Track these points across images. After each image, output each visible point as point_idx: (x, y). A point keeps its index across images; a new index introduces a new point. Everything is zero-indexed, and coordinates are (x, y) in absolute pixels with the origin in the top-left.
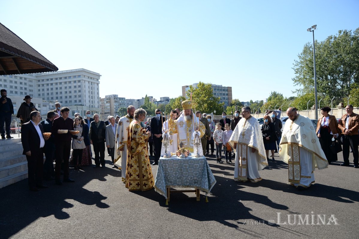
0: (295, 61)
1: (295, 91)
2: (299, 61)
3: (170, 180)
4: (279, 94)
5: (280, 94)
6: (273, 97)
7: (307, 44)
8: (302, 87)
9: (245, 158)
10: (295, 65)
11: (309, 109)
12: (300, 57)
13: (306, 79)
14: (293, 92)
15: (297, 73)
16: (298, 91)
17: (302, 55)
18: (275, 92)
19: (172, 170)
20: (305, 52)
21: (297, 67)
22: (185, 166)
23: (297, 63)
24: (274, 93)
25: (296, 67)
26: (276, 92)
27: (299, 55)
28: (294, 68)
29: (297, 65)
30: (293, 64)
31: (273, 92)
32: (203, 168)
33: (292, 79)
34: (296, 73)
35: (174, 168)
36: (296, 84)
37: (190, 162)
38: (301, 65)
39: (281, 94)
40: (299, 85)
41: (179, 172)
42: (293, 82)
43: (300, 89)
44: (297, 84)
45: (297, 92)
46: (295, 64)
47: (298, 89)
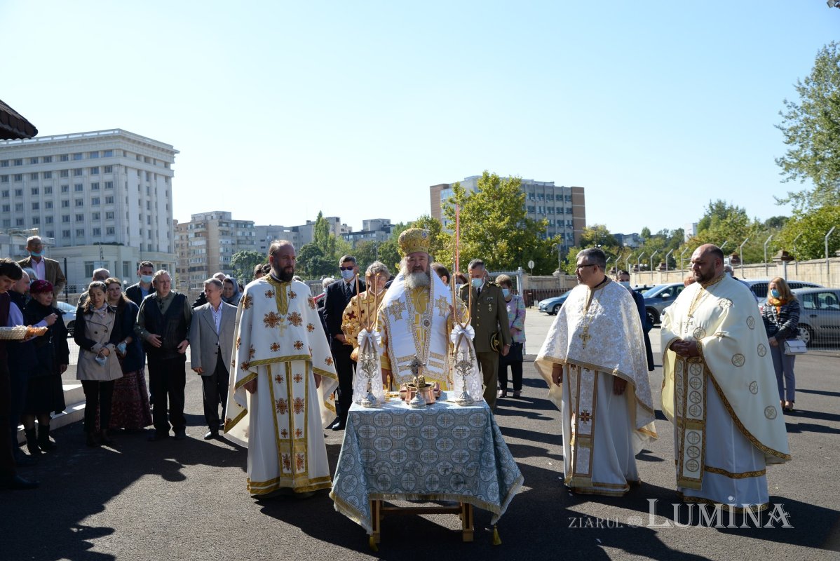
0: (785, 102)
1: (786, 197)
2: (800, 104)
3: (381, 476)
4: (735, 207)
5: (737, 208)
6: (714, 218)
7: (828, 47)
8: (809, 185)
9: (588, 414)
10: (786, 117)
11: (830, 256)
12: (803, 91)
13: (822, 159)
14: (781, 202)
15: (791, 140)
16: (797, 197)
17: (808, 84)
18: (720, 202)
19: (386, 444)
20: (820, 73)
21: (794, 123)
22: (427, 432)
23: (793, 109)
24: (717, 206)
25: (789, 121)
26: (725, 204)
27: (800, 84)
28: (782, 125)
29: (792, 115)
30: (780, 113)
31: (714, 201)
32: (481, 439)
33: (776, 160)
34: (788, 143)
35: (392, 439)
36: (788, 175)
37: (443, 420)
38: (805, 115)
39: (740, 208)
40: (799, 179)
41: (408, 451)
42: (781, 170)
43: (801, 194)
44: (794, 177)
45: (794, 200)
46: (786, 112)
47: (796, 192)
